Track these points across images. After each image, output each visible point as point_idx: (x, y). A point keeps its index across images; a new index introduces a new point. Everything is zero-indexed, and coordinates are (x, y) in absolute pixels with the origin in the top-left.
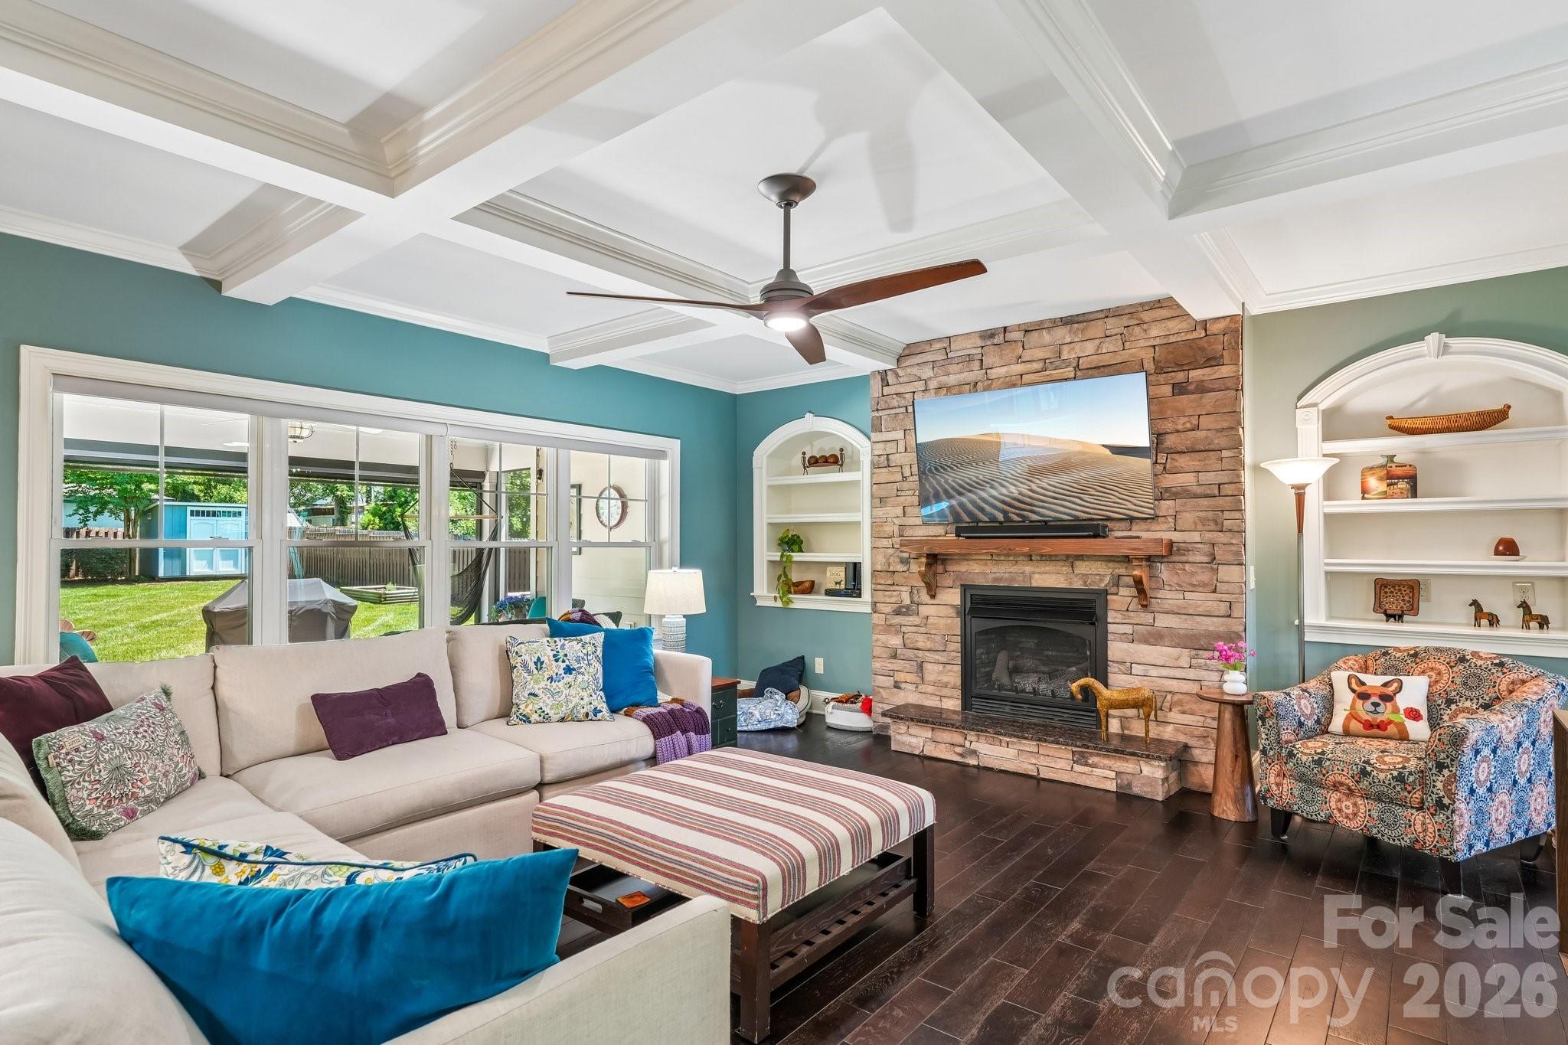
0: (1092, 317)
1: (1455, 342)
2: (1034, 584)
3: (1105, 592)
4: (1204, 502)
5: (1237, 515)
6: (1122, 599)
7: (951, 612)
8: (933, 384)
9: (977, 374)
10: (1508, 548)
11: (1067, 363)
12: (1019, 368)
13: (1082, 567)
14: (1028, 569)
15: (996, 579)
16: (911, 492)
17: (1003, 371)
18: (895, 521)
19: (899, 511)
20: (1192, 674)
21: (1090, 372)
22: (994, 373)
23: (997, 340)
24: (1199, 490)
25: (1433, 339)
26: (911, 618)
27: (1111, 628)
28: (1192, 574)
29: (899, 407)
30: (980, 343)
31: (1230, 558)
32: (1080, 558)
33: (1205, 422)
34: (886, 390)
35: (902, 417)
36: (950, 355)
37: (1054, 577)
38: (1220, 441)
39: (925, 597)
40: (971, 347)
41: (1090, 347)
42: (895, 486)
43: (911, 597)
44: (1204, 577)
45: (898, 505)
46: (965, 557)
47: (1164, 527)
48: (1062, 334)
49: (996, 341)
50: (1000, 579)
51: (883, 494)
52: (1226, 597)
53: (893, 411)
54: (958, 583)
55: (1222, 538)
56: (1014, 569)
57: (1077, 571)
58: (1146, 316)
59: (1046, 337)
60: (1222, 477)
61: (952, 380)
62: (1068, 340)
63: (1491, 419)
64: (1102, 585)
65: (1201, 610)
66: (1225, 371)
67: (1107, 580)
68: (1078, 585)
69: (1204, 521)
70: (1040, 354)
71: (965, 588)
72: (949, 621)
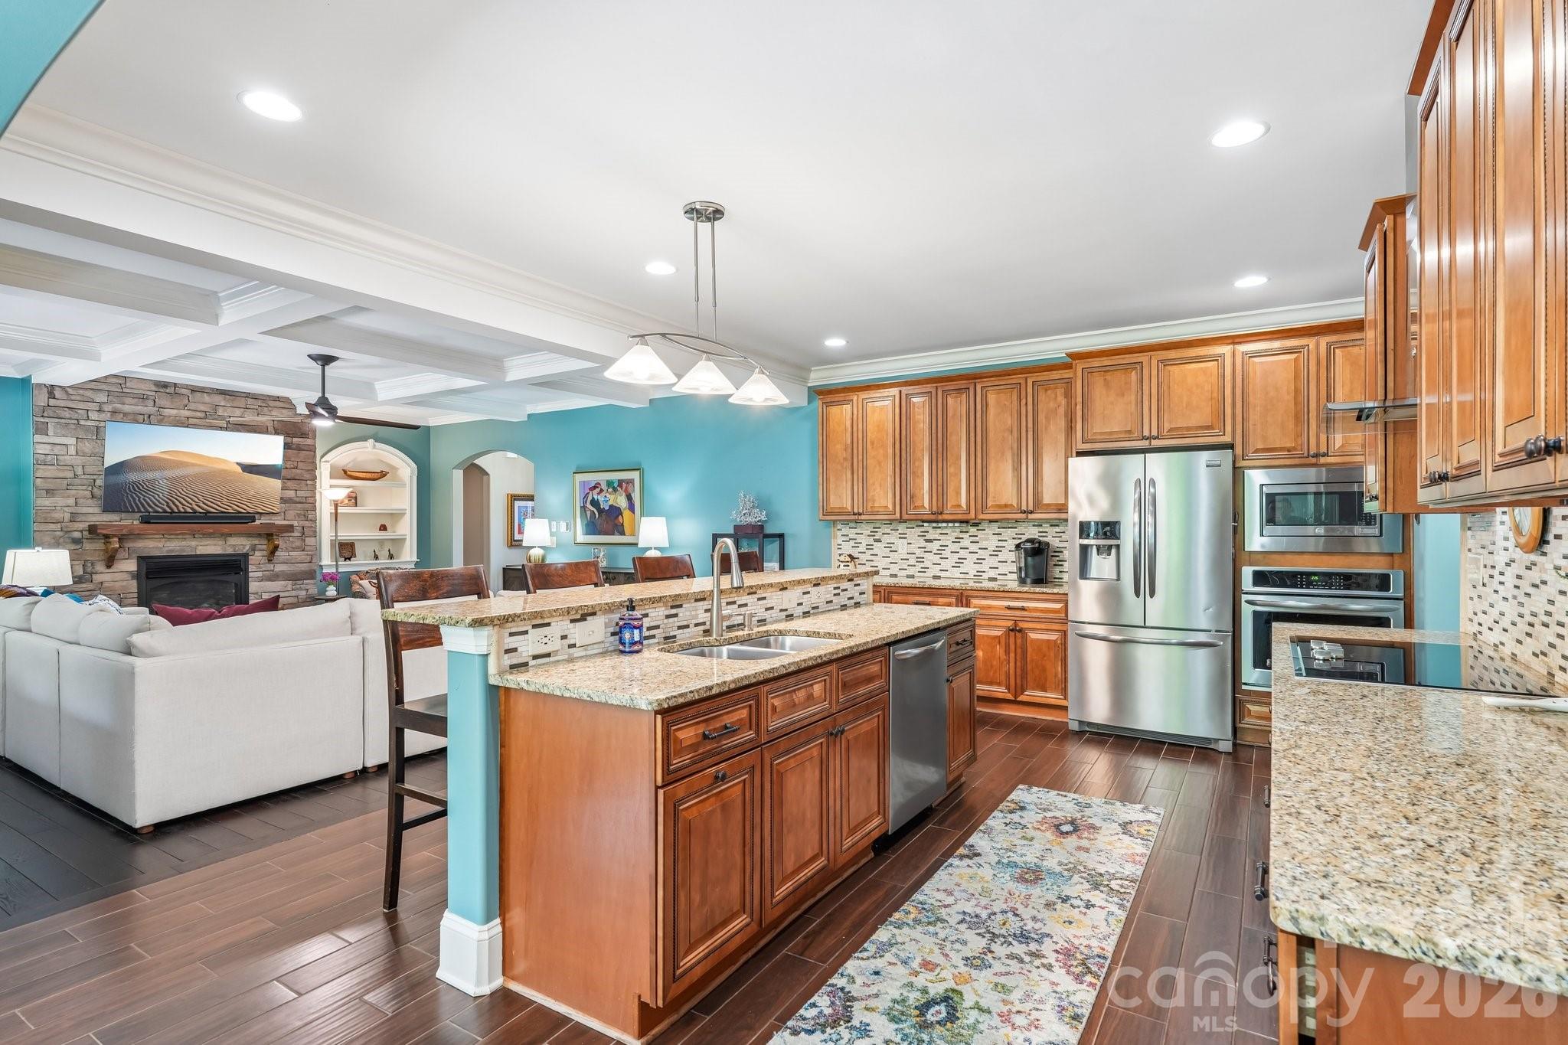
0: (238, 394)
1: (378, 445)
2: (198, 553)
3: (246, 556)
4: (299, 505)
5: (313, 512)
6: (257, 559)
7: (126, 576)
8: (108, 408)
9: (150, 409)
10: (383, 528)
11: (222, 418)
12: (186, 413)
13: (232, 541)
14: (194, 543)
15: (168, 551)
16: (84, 487)
17: (174, 412)
18: (66, 509)
19: (71, 501)
20: (294, 593)
21: (239, 427)
22: (167, 412)
23: (171, 390)
24: (297, 500)
25: (371, 441)
26: (84, 585)
27: (251, 574)
28: (293, 542)
29: (70, 419)
30: (154, 388)
31: (311, 534)
32: (230, 535)
33: (301, 465)
34: (52, 402)
35: (74, 427)
36: (124, 390)
37: (213, 547)
38: (307, 476)
39: (100, 567)
40: (148, 389)
41: (238, 412)
42: (65, 482)
43: (84, 569)
44: (298, 543)
45: (69, 497)
46: (139, 536)
47: (279, 518)
48: (219, 400)
49: (168, 391)
50: (172, 551)
51: (51, 486)
52: (310, 553)
53: (63, 421)
54: (135, 555)
55: (307, 524)
56: (184, 543)
57: (228, 543)
58: (272, 404)
59: (207, 398)
60: (308, 494)
61: (127, 408)
62: (223, 404)
63: (382, 475)
64: (245, 551)
65: (298, 560)
66: (309, 441)
67: (247, 548)
68: (230, 551)
69: (299, 515)
70: (202, 408)
71: (142, 559)
72: (125, 583)
